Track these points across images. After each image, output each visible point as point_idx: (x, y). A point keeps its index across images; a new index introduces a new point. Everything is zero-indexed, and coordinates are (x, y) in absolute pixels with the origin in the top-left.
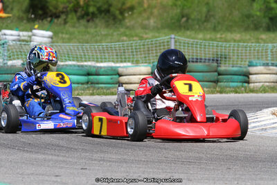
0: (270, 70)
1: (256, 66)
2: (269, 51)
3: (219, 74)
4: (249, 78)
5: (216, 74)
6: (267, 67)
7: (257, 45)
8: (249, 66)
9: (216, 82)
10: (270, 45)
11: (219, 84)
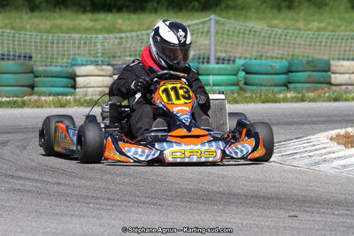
0: (103, 70)
1: (83, 65)
2: (99, 44)
3: (36, 77)
4: (75, 81)
5: (32, 75)
6: (99, 67)
7: (83, 36)
8: (73, 65)
9: (32, 87)
10: (100, 36)
11: (36, 89)
